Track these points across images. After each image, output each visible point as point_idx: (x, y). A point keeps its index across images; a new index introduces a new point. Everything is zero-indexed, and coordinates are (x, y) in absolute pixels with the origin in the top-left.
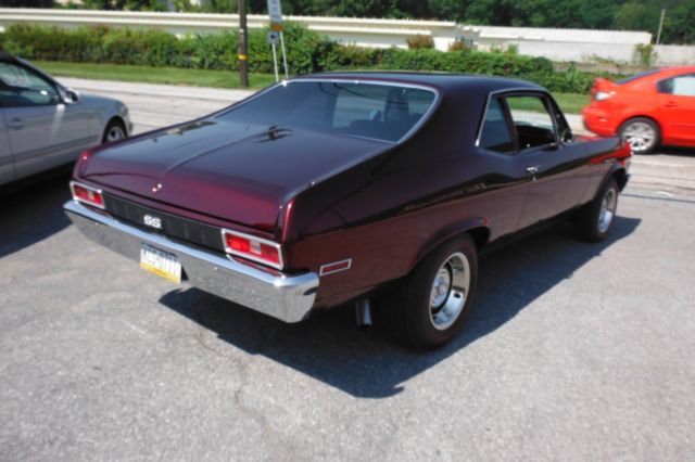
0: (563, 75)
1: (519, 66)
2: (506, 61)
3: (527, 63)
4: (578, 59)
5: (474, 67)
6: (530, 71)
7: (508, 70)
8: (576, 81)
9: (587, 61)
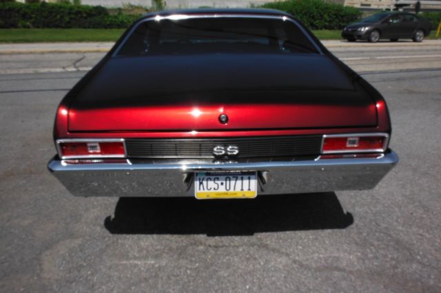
0: (116, 17)
1: (86, 12)
2: (76, 9)
3: (91, 10)
4: (121, 6)
5: (54, 14)
6: (94, 15)
7: (79, 15)
8: (125, 21)
9: (127, 7)
